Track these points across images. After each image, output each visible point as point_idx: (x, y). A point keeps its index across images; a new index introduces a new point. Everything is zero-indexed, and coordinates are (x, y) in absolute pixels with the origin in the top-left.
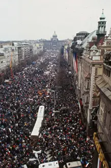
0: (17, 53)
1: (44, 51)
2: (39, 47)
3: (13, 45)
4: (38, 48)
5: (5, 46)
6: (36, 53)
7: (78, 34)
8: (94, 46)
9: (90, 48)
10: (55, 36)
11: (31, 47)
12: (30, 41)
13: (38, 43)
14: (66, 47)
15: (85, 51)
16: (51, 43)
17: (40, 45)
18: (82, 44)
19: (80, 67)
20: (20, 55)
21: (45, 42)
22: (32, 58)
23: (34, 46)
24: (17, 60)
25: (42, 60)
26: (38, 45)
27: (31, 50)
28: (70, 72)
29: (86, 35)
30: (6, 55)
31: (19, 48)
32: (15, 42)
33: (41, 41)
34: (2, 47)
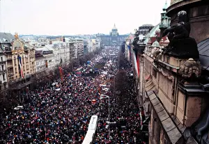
0: (68, 50)
1: (102, 48)
2: (95, 42)
3: (64, 40)
4: (94, 44)
5: (54, 43)
6: (92, 50)
7: (140, 28)
8: (156, 42)
9: (151, 44)
10: (115, 30)
11: (86, 43)
12: (85, 35)
13: (94, 38)
14: (128, 43)
15: (146, 48)
16: (110, 39)
18: (143, 40)
19: (142, 68)
20: (72, 53)
21: (102, 36)
22: (86, 56)
23: (89, 42)
24: (68, 58)
25: (98, 59)
26: (94, 41)
27: (85, 47)
28: (132, 74)
29: (150, 28)
30: (55, 52)
31: (71, 44)
32: (67, 37)
33: (98, 36)
34: (51, 44)
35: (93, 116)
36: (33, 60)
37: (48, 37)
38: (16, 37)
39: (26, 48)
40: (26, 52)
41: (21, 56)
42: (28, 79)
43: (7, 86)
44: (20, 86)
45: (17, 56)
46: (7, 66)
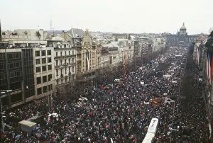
0: (133, 48)
1: (167, 48)
2: (160, 42)
3: (129, 38)
4: (159, 44)
5: (119, 40)
6: (156, 50)
10: (183, 30)
11: (151, 42)
12: (150, 34)
13: (159, 37)
14: (198, 44)
16: (178, 39)
17: (162, 40)
20: (136, 51)
21: (169, 36)
22: (149, 56)
23: (154, 41)
24: (132, 56)
25: (163, 59)
26: (159, 40)
27: (150, 46)
30: (120, 49)
31: (136, 43)
32: (133, 35)
33: (164, 35)
34: (116, 40)
35: (153, 119)
36: (99, 55)
37: (114, 35)
38: (87, 33)
39: (94, 44)
40: (94, 48)
41: (89, 51)
42: (93, 73)
43: (75, 78)
44: (85, 79)
45: (85, 51)
46: (76, 59)
